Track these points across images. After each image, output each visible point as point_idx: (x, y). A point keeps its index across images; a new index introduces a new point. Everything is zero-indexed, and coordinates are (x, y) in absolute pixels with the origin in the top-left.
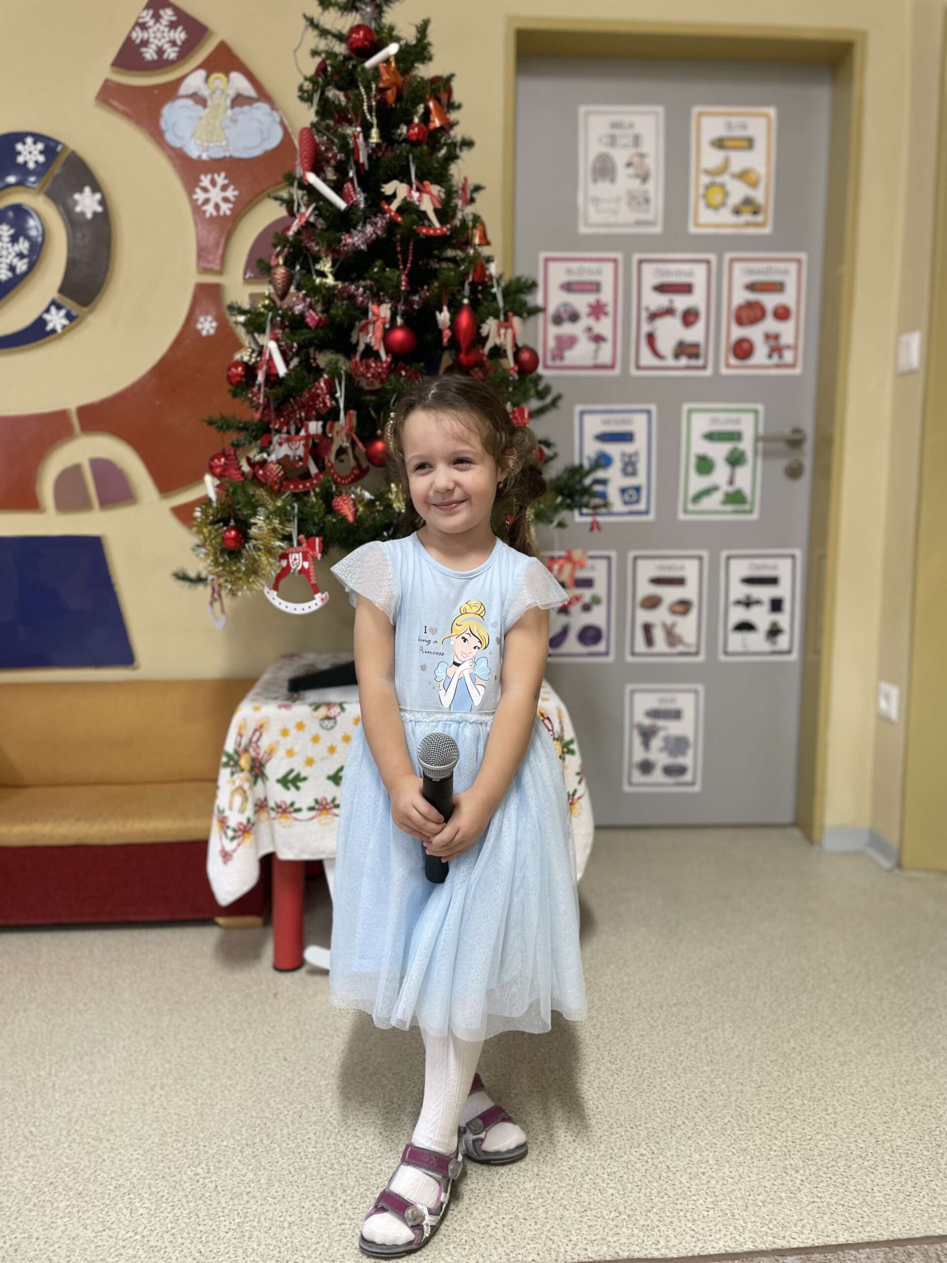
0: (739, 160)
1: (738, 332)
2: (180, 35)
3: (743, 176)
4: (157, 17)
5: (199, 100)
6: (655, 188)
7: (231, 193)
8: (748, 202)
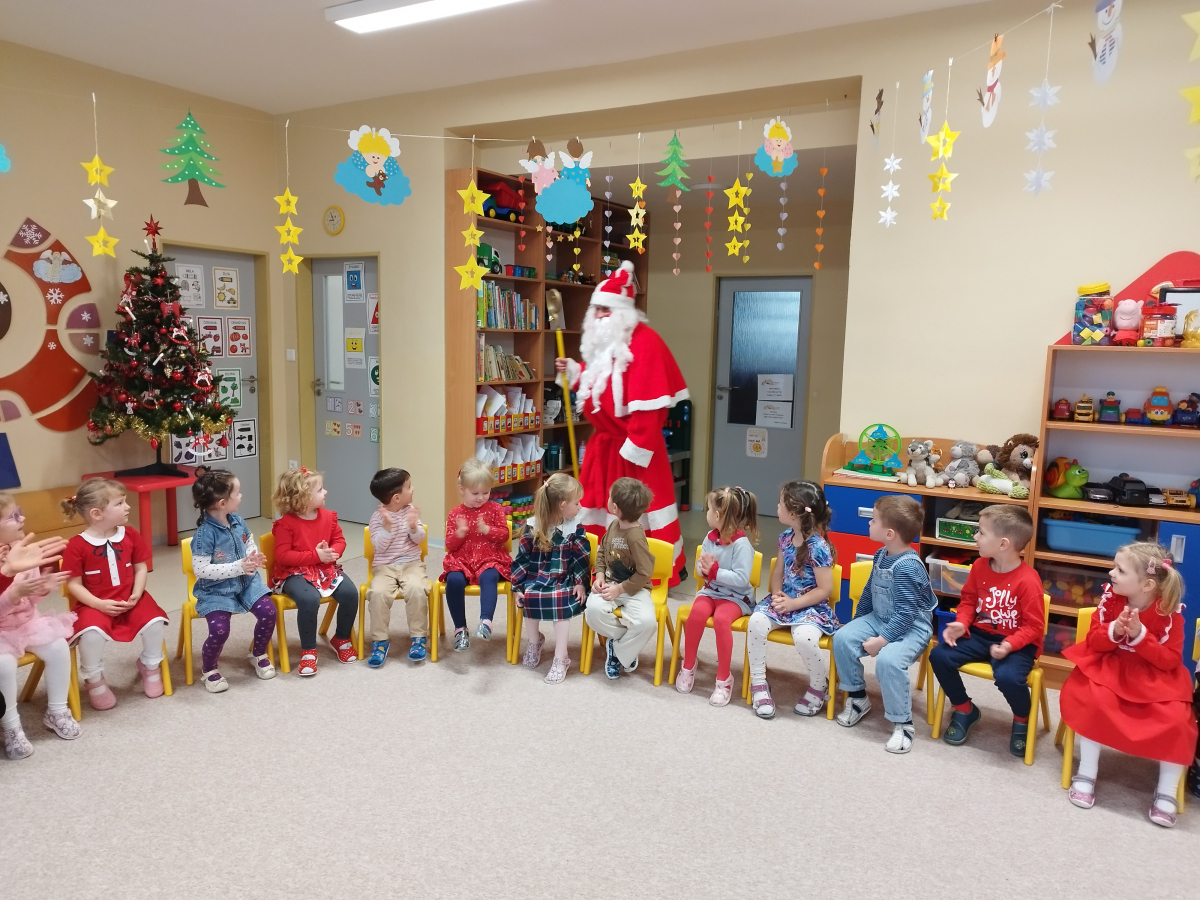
0: (229, 285)
1: (232, 343)
2: (39, 236)
3: (230, 290)
4: (30, 228)
5: (49, 260)
6: (202, 293)
7: (61, 296)
8: (232, 299)
